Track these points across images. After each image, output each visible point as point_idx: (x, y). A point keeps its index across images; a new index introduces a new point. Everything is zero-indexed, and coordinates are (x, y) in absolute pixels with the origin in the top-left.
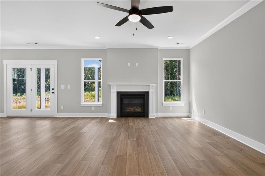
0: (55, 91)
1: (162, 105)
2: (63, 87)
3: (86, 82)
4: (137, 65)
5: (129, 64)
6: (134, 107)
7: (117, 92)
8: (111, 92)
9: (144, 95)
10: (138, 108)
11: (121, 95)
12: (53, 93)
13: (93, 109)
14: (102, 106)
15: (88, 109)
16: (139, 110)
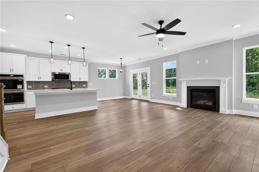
0: (149, 86)
1: (242, 102)
2: (153, 83)
3: (167, 79)
4: (207, 61)
5: (199, 61)
6: (206, 100)
7: (187, 86)
8: (182, 86)
9: (215, 90)
10: (210, 101)
11: (191, 89)
12: (148, 87)
13: (171, 98)
14: (176, 97)
15: (167, 98)
16: (210, 104)
